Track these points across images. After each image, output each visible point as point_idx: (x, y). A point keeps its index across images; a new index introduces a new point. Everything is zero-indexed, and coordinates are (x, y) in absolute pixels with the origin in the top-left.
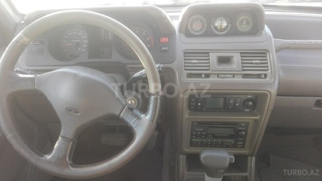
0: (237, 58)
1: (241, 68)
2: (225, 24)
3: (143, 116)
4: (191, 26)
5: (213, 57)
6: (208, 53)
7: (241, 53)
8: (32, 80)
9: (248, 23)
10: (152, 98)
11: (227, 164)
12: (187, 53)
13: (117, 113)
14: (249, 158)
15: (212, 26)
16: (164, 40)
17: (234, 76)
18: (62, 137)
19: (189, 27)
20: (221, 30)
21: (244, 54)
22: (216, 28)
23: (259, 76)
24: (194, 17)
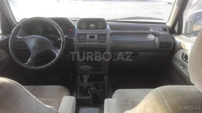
0: (96, 36)
1: (97, 40)
2: (94, 26)
3: (58, 50)
4: (82, 26)
5: (88, 36)
6: (86, 35)
7: (98, 35)
8: (22, 39)
9: (102, 25)
10: (62, 43)
11: (90, 70)
12: (79, 34)
13: (50, 49)
14: (105, 76)
15: (89, 26)
16: (71, 30)
17: (95, 42)
18: (31, 57)
19: (81, 26)
20: (93, 28)
21: (99, 35)
22: (91, 27)
23: (103, 42)
24: (83, 23)
